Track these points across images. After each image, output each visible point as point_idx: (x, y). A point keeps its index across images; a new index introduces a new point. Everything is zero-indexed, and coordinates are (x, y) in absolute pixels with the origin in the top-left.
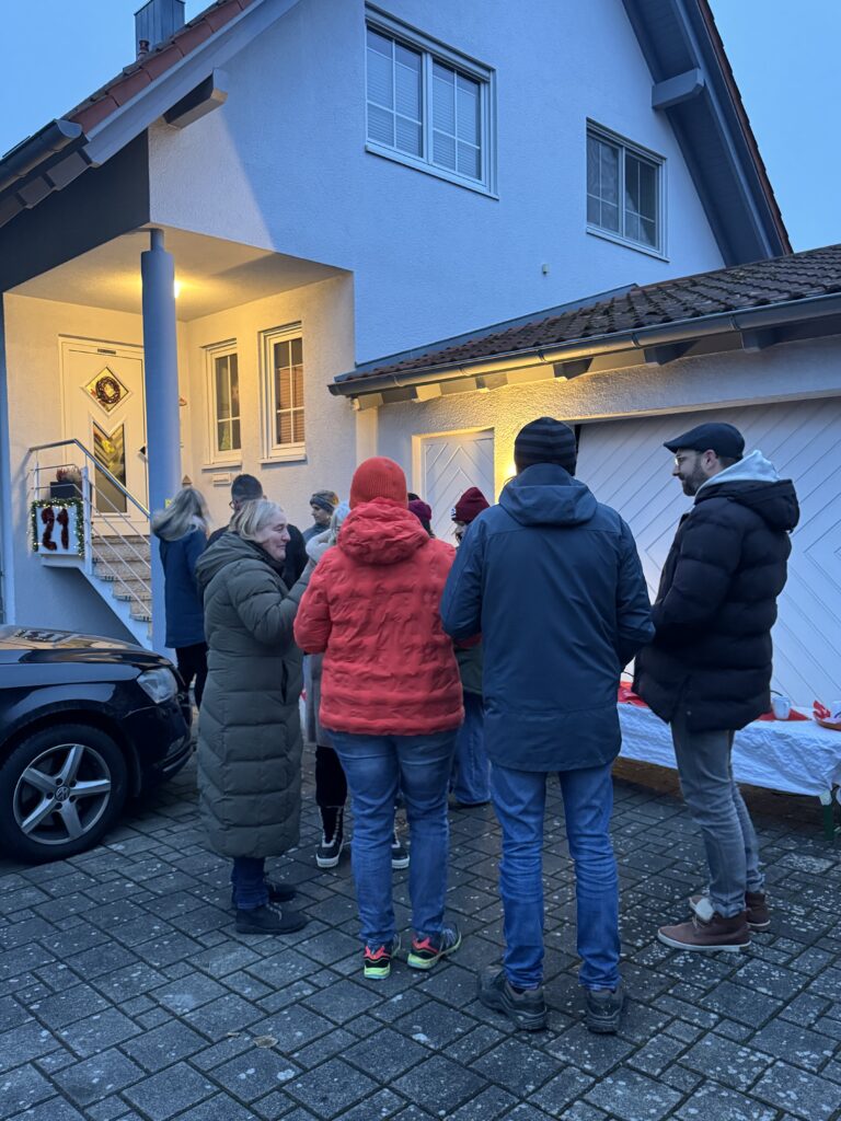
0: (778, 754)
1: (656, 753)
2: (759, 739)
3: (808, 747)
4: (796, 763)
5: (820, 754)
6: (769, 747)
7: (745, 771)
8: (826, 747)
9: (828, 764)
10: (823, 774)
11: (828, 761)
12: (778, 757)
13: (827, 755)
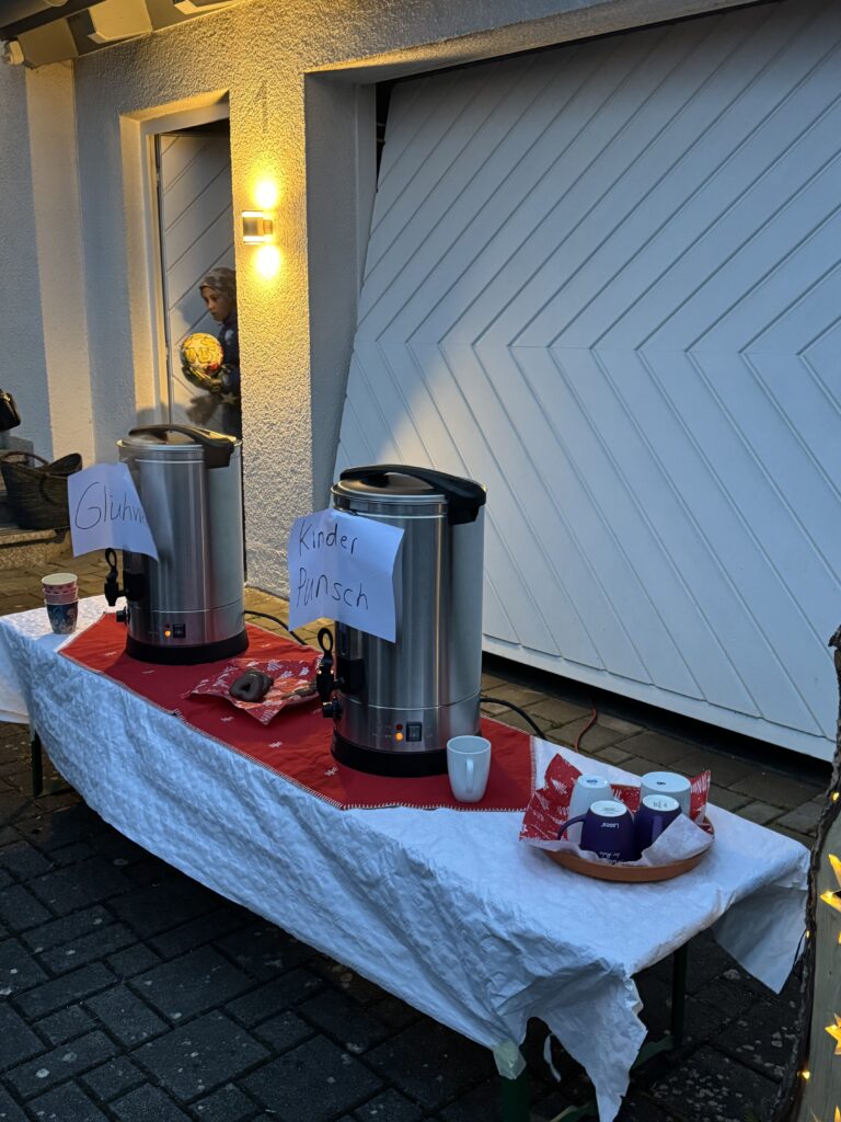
0: (409, 915)
1: (189, 844)
2: (375, 864)
3: (467, 919)
4: (445, 951)
5: (490, 947)
6: (391, 891)
7: (346, 936)
8: (501, 930)
9: (510, 978)
10: (497, 1002)
11: (507, 969)
12: (406, 922)
13: (507, 954)
